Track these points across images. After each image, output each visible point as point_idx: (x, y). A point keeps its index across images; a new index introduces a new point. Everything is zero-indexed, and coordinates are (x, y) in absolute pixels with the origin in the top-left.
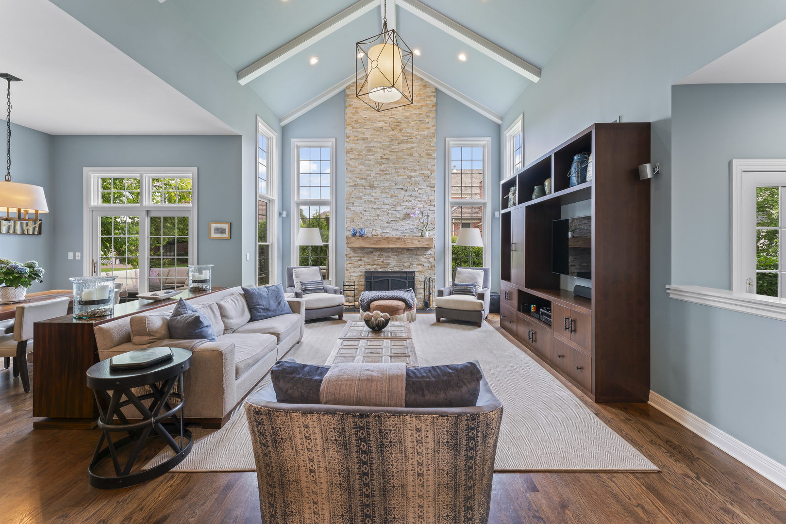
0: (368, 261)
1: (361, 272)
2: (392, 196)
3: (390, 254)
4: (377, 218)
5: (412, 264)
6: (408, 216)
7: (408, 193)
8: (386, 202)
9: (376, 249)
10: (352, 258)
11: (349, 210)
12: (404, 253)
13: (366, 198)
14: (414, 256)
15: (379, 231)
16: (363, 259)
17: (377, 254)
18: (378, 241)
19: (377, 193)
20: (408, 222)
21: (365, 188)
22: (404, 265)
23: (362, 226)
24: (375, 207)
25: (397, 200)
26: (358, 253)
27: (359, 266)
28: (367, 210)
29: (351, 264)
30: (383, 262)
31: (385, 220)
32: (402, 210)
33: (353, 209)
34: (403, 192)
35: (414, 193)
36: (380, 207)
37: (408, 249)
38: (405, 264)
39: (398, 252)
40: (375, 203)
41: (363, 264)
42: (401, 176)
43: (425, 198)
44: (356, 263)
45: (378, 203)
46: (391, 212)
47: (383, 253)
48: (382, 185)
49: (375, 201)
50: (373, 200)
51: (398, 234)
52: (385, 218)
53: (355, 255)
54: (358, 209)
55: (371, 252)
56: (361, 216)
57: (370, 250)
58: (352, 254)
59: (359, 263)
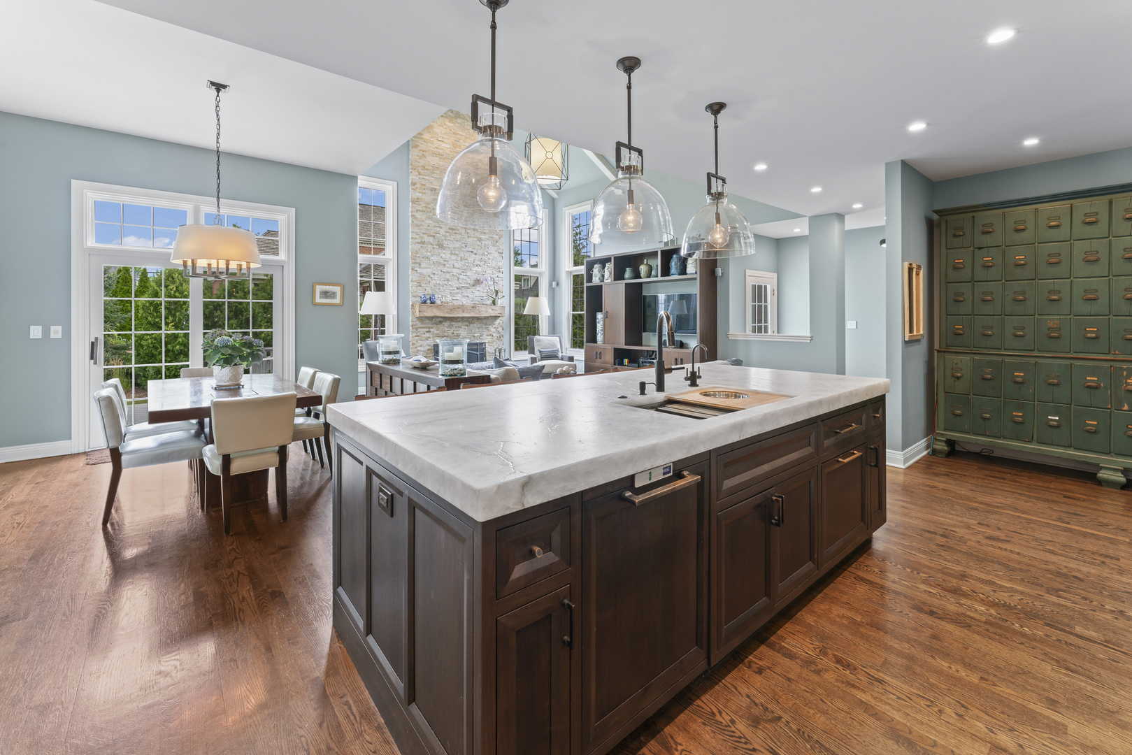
0: (437, 332)
1: (429, 345)
2: (461, 260)
3: (460, 324)
4: (446, 283)
5: (482, 335)
6: (478, 282)
7: (478, 257)
8: (457, 265)
9: (446, 319)
10: (419, 330)
11: (415, 272)
12: (474, 323)
13: (435, 259)
14: (484, 326)
15: (449, 298)
16: (431, 330)
17: (447, 324)
18: (453, 309)
19: (446, 254)
20: (478, 289)
21: (434, 246)
22: (474, 336)
23: (430, 292)
24: (444, 270)
25: (467, 264)
26: (425, 324)
27: (427, 339)
28: (436, 273)
29: (418, 336)
30: (453, 333)
31: (455, 285)
32: (472, 275)
33: (419, 271)
34: (473, 256)
35: (483, 257)
36: (449, 270)
37: (478, 319)
38: (476, 335)
39: (468, 322)
40: (444, 265)
41: (432, 336)
42: (471, 237)
43: (494, 264)
44: (423, 335)
45: (447, 265)
46: (461, 277)
47: (454, 323)
48: (451, 246)
49: (445, 263)
50: (442, 262)
51: (467, 302)
52: (455, 283)
53: (422, 326)
54: (426, 272)
55: (441, 322)
56: (429, 279)
57: (440, 319)
58: (419, 325)
59: (427, 335)
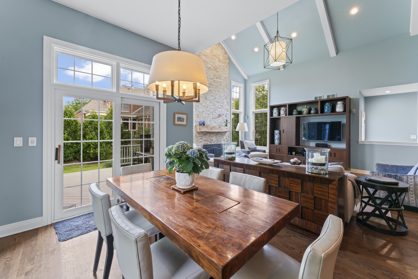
0: (204, 139)
1: (201, 145)
2: (214, 105)
3: (213, 135)
4: (208, 115)
5: (221, 140)
6: (220, 116)
7: (220, 104)
8: (212, 108)
9: (208, 133)
10: (198, 138)
11: (196, 110)
12: (218, 135)
13: (204, 104)
14: (222, 136)
15: (209, 123)
16: (202, 138)
17: (208, 135)
20: (220, 119)
21: (204, 98)
22: (218, 141)
23: (203, 120)
24: (208, 110)
25: (216, 107)
26: (200, 135)
27: (201, 142)
28: (204, 111)
29: (197, 141)
30: (210, 139)
31: (211, 117)
32: (218, 113)
33: (198, 110)
34: (218, 103)
35: (222, 104)
36: (209, 110)
37: (220, 133)
38: (219, 140)
39: (216, 134)
40: (207, 107)
41: (202, 141)
42: (217, 95)
43: (225, 108)
44: (199, 140)
45: (209, 108)
46: (214, 113)
47: (211, 135)
48: (210, 98)
49: (208, 106)
50: (207, 106)
51: (216, 125)
52: (211, 116)
53: (199, 136)
55: (206, 134)
56: (202, 114)
57: (206, 133)
59: (201, 140)
